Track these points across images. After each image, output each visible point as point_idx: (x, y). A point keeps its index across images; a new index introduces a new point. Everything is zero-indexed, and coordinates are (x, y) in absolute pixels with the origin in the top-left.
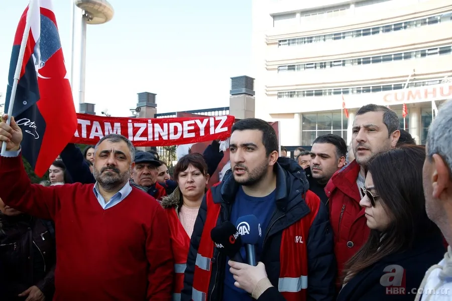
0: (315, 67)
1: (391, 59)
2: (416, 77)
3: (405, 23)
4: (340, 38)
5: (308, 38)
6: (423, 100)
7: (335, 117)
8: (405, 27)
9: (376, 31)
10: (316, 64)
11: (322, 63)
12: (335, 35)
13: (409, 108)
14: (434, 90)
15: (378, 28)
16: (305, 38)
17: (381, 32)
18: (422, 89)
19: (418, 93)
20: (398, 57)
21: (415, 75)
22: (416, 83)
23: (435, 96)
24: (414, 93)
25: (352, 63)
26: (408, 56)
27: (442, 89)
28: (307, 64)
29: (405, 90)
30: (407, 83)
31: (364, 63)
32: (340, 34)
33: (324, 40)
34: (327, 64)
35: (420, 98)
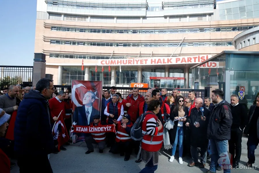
0: (70, 44)
1: (105, 45)
2: (115, 55)
3: (111, 30)
4: (82, 31)
5: (67, 28)
6: (117, 65)
7: (79, 69)
8: (111, 32)
9: (99, 31)
10: (70, 42)
11: (74, 42)
12: (80, 29)
13: (111, 67)
14: (121, 61)
15: (100, 30)
16: (66, 28)
17: (101, 32)
18: (116, 60)
19: (115, 61)
20: (107, 45)
21: (114, 54)
22: (114, 57)
23: (121, 64)
24: (113, 61)
25: (88, 44)
26: (111, 45)
27: (123, 61)
28: (66, 42)
29: (110, 60)
30: (111, 56)
31: (93, 45)
32: (83, 29)
33: (75, 31)
34: (76, 43)
35: (116, 64)
